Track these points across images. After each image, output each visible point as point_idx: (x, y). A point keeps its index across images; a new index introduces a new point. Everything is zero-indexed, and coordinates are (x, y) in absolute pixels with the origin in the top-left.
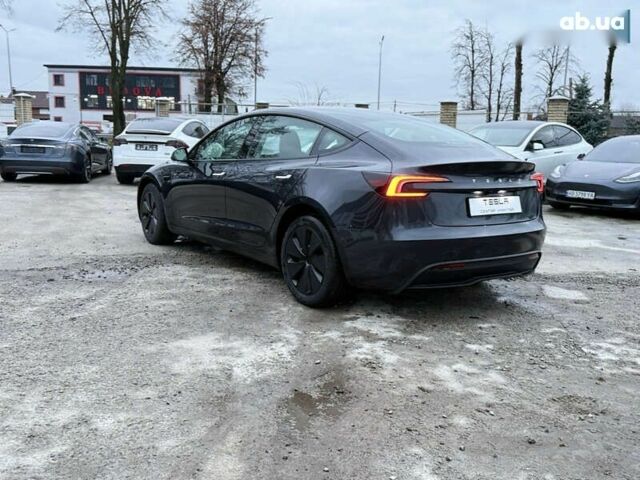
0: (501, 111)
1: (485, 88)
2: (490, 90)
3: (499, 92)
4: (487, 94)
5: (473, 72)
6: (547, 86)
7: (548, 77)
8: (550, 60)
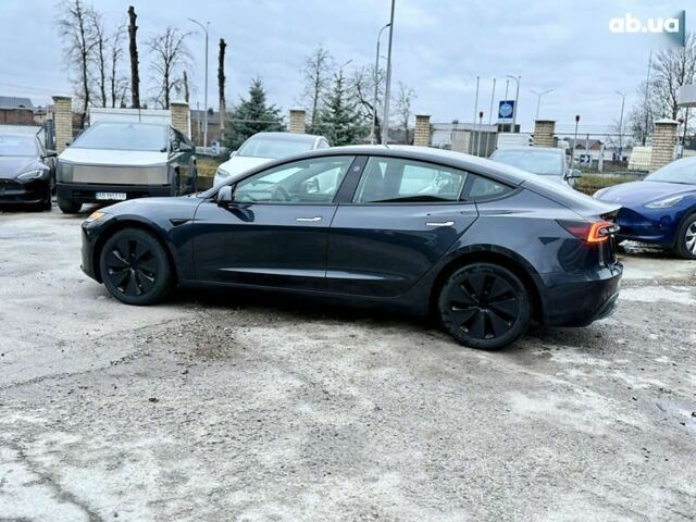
0: (117, 101)
1: (98, 75)
2: (103, 77)
3: (113, 81)
4: (100, 81)
5: (85, 54)
6: (163, 78)
7: (164, 69)
8: (164, 50)
